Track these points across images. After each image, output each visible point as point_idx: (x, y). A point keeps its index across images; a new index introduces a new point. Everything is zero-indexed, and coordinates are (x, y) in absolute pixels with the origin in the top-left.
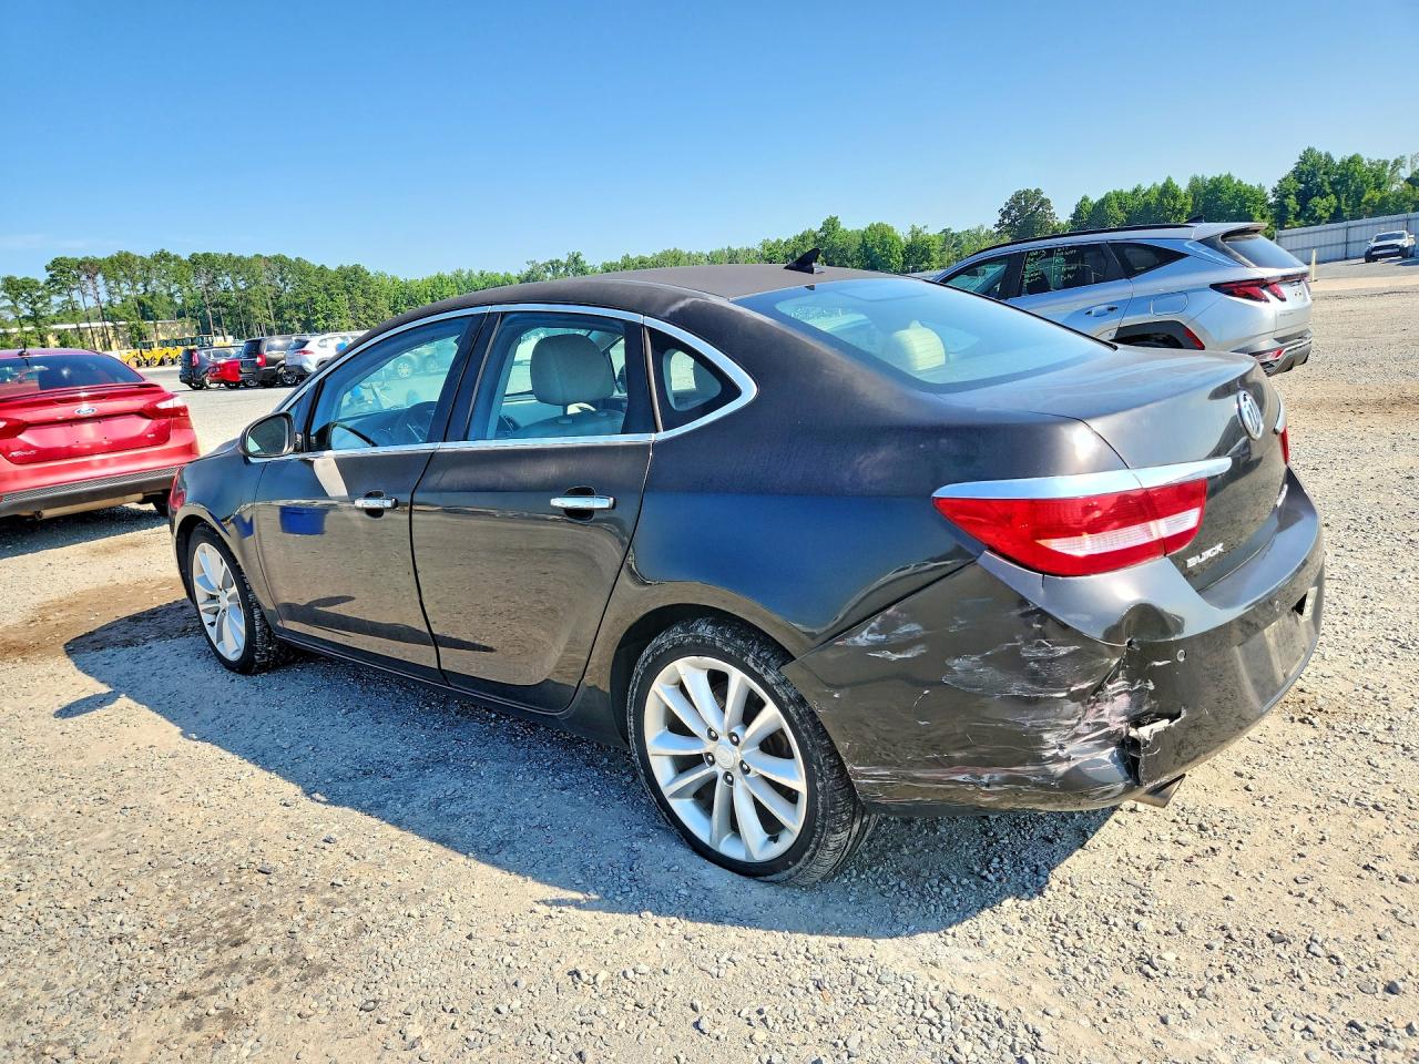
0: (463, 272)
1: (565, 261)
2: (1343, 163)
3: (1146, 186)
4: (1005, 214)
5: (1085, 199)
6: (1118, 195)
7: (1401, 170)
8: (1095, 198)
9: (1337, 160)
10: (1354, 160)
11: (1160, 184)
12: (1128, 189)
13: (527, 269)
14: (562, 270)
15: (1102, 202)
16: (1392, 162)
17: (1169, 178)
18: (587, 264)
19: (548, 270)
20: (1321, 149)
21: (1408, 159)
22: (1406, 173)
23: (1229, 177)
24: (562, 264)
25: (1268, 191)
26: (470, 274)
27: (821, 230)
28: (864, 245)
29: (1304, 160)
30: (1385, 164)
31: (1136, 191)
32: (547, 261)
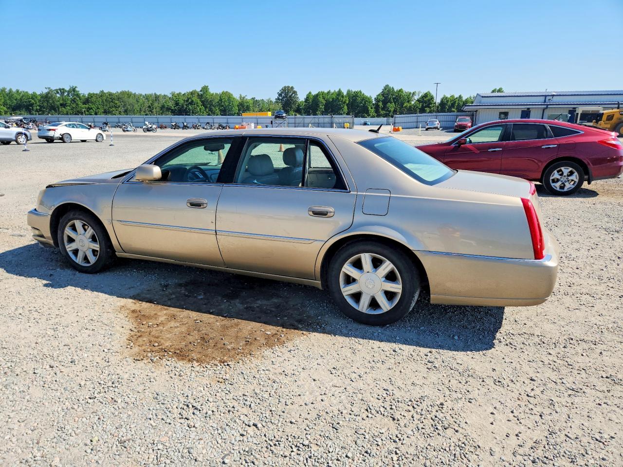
0: (6, 89)
1: (67, 89)
2: (397, 91)
3: (332, 91)
4: (280, 95)
5: (310, 93)
6: (323, 93)
7: (415, 97)
8: (314, 93)
9: (395, 90)
10: (401, 91)
11: (337, 91)
12: (326, 91)
13: (45, 91)
14: (66, 94)
15: (317, 95)
16: (412, 93)
17: (340, 89)
18: (80, 93)
19: (58, 93)
20: (391, 86)
21: (417, 92)
22: (416, 97)
23: (360, 92)
24: (66, 91)
25: (373, 99)
26: (10, 90)
27: (201, 91)
28: (221, 100)
29: (385, 89)
30: (410, 93)
31: (329, 92)
32: (58, 88)
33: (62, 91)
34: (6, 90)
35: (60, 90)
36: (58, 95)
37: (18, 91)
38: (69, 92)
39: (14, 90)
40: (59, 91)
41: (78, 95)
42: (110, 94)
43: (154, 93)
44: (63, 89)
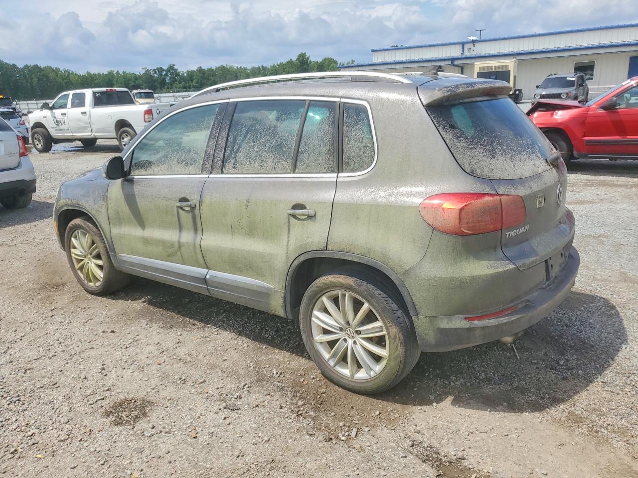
33: (160, 70)
34: (114, 73)
35: (158, 69)
36: (155, 75)
37: (124, 72)
38: (168, 70)
39: (121, 72)
40: (157, 71)
41: (177, 74)
42: (210, 70)
43: (261, 66)
44: (161, 68)
